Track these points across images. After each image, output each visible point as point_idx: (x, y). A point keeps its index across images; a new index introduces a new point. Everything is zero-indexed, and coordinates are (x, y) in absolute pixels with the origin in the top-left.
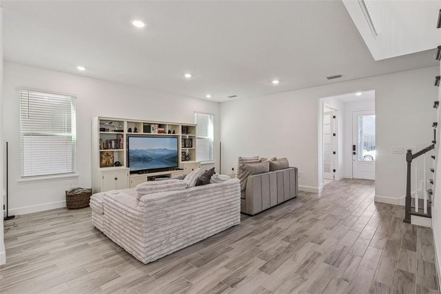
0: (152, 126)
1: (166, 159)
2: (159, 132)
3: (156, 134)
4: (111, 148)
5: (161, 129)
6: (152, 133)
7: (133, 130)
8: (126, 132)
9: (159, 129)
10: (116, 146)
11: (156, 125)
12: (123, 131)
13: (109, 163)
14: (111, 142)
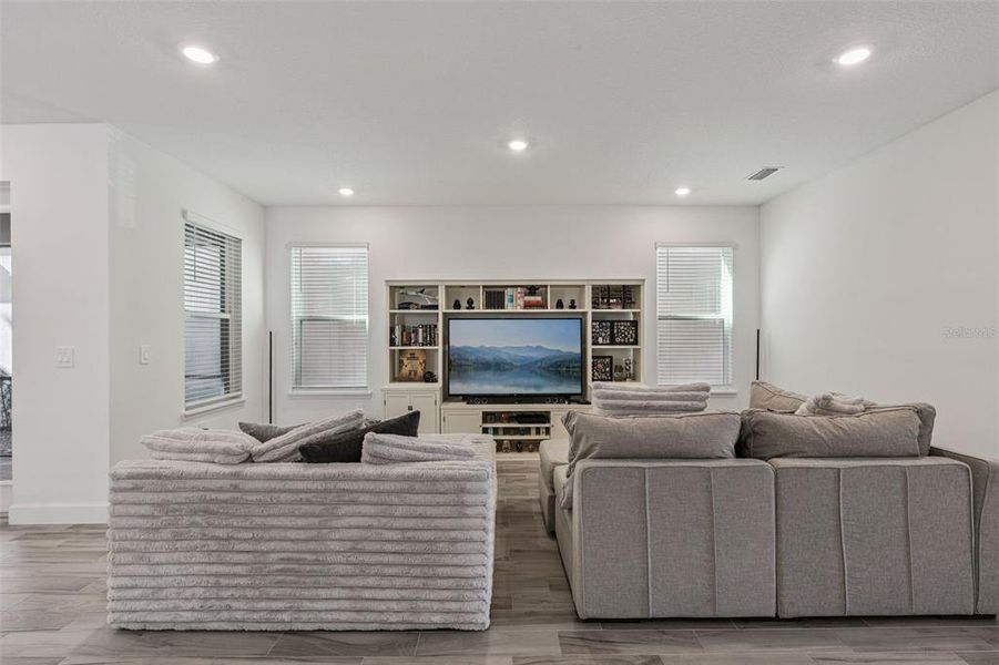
0: (509, 292)
1: (540, 367)
2: (527, 305)
3: (519, 310)
4: (416, 343)
5: (532, 298)
6: (509, 308)
7: (464, 304)
8: (442, 309)
9: (528, 298)
10: (424, 338)
11: (519, 290)
12: (436, 307)
13: (415, 374)
14: (416, 332)
